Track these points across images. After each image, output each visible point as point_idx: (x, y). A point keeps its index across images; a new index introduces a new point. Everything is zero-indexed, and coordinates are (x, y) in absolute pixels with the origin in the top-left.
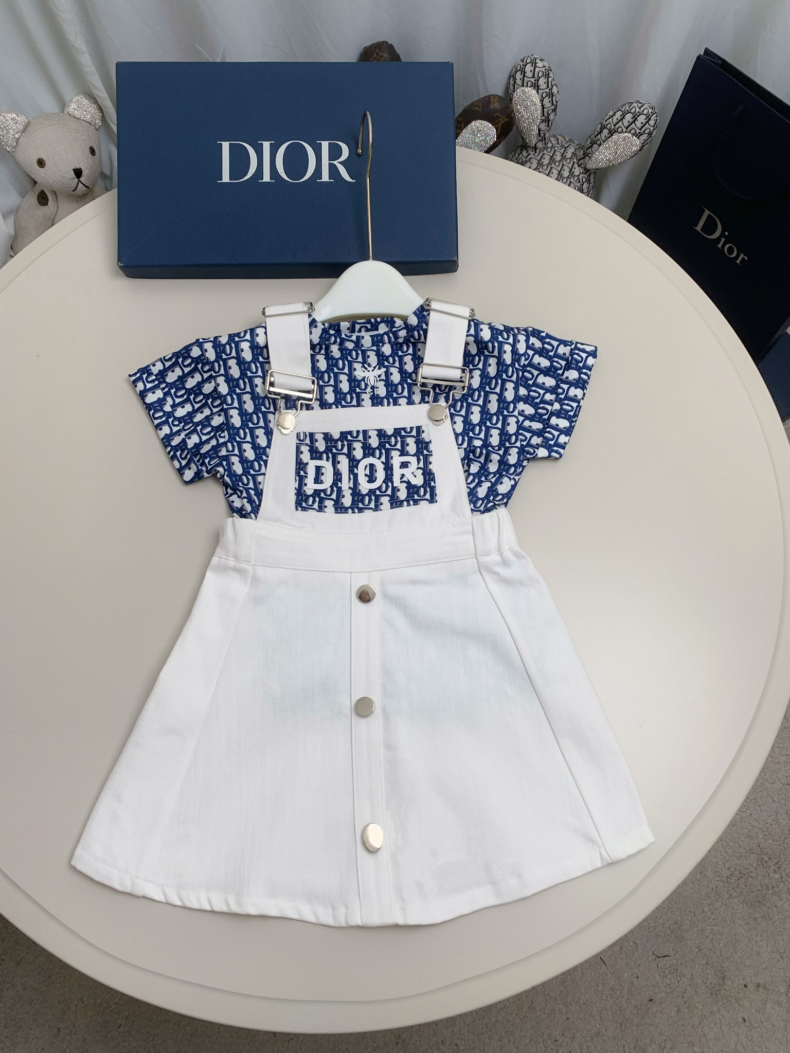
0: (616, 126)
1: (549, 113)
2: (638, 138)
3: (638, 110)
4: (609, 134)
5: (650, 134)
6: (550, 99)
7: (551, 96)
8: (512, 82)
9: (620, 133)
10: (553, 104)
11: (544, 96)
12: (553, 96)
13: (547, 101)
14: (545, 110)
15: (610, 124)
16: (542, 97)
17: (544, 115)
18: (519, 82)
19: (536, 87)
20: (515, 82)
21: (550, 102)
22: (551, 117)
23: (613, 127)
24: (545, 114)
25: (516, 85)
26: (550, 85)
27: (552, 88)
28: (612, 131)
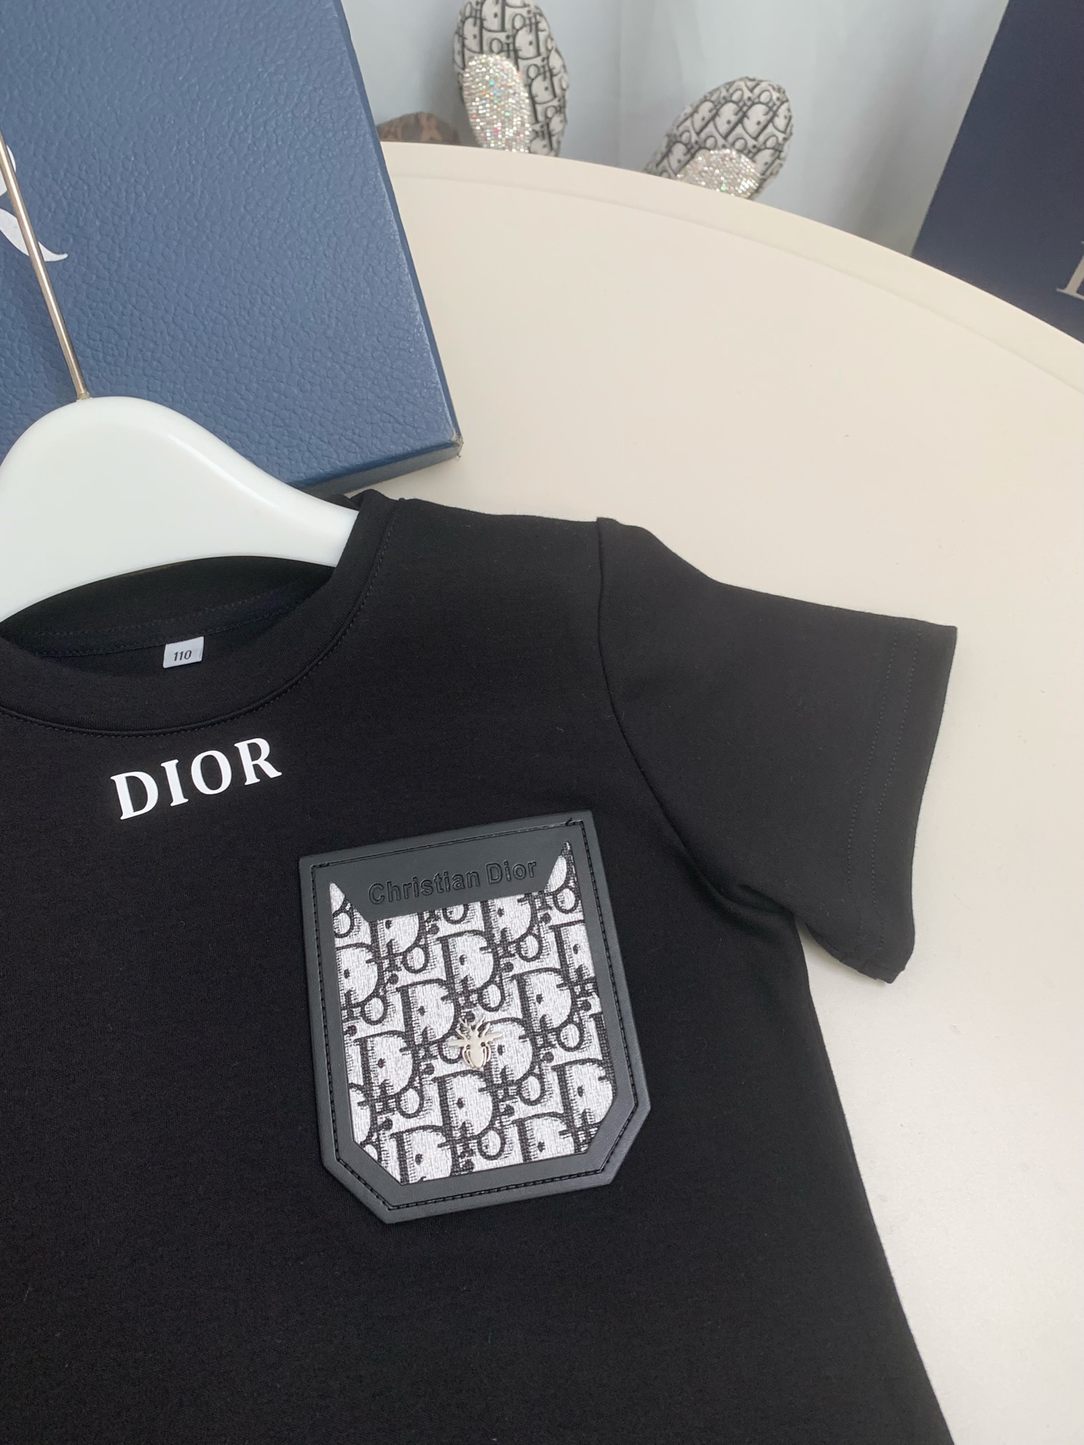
0: (703, 135)
1: (550, 114)
2: (752, 159)
3: (747, 94)
4: (685, 155)
5: (778, 150)
6: (547, 84)
7: (548, 74)
8: (457, 47)
9: (709, 150)
10: (555, 96)
11: (532, 73)
12: (552, 75)
13: (539, 86)
14: (539, 108)
15: (688, 131)
16: (528, 76)
17: (537, 121)
18: (472, 43)
19: (513, 53)
20: (463, 46)
21: (546, 89)
22: (556, 125)
23: (694, 137)
24: (541, 118)
25: (467, 54)
26: (542, 49)
27: (548, 58)
28: (692, 147)
